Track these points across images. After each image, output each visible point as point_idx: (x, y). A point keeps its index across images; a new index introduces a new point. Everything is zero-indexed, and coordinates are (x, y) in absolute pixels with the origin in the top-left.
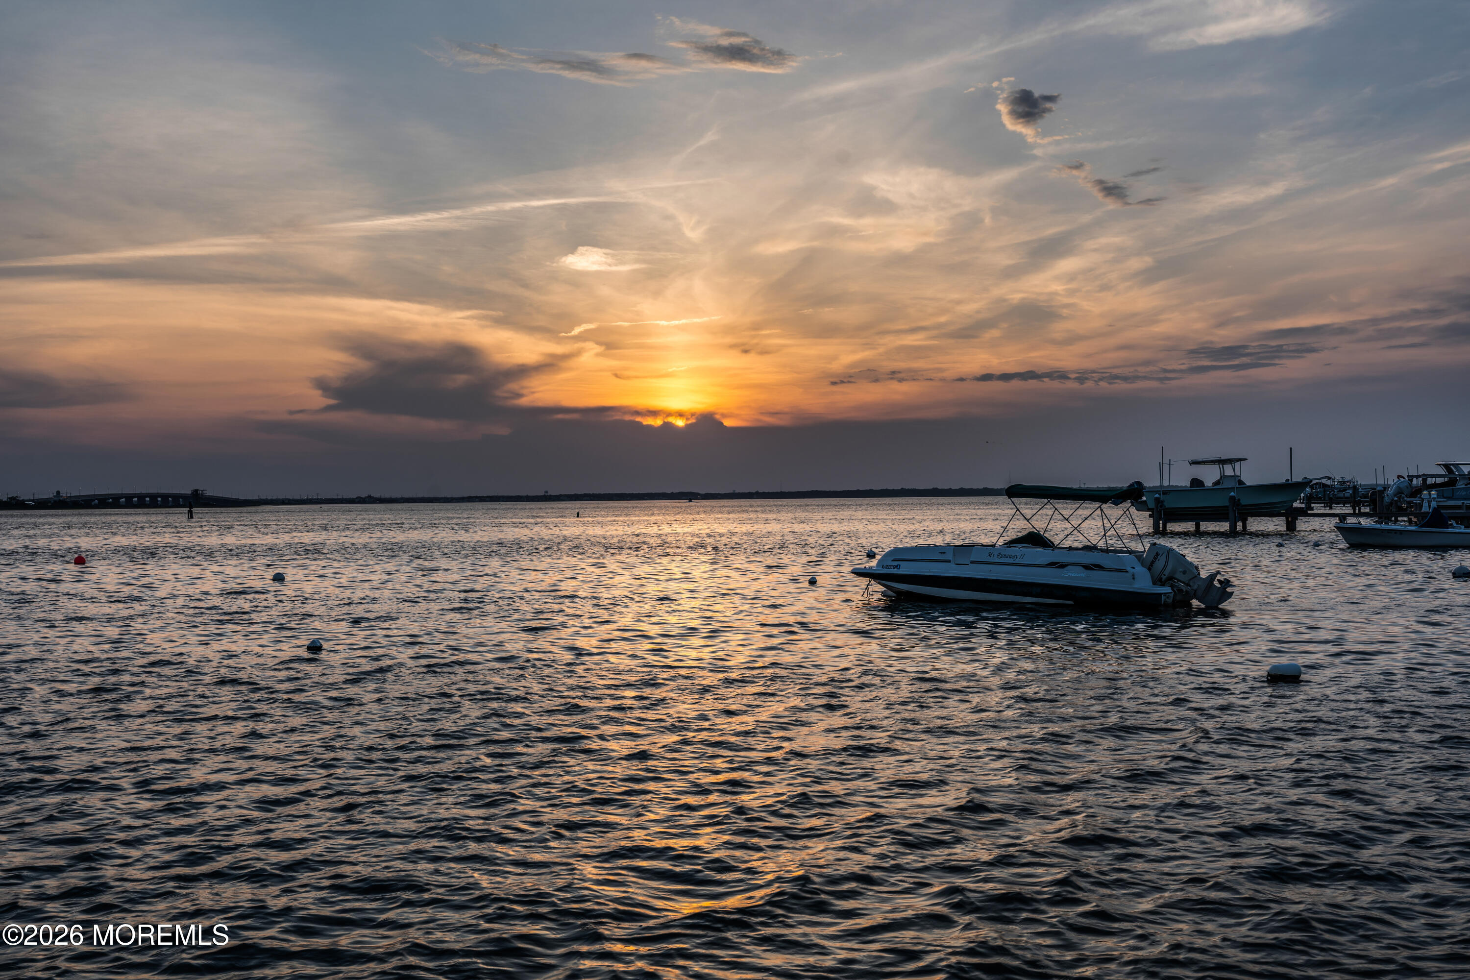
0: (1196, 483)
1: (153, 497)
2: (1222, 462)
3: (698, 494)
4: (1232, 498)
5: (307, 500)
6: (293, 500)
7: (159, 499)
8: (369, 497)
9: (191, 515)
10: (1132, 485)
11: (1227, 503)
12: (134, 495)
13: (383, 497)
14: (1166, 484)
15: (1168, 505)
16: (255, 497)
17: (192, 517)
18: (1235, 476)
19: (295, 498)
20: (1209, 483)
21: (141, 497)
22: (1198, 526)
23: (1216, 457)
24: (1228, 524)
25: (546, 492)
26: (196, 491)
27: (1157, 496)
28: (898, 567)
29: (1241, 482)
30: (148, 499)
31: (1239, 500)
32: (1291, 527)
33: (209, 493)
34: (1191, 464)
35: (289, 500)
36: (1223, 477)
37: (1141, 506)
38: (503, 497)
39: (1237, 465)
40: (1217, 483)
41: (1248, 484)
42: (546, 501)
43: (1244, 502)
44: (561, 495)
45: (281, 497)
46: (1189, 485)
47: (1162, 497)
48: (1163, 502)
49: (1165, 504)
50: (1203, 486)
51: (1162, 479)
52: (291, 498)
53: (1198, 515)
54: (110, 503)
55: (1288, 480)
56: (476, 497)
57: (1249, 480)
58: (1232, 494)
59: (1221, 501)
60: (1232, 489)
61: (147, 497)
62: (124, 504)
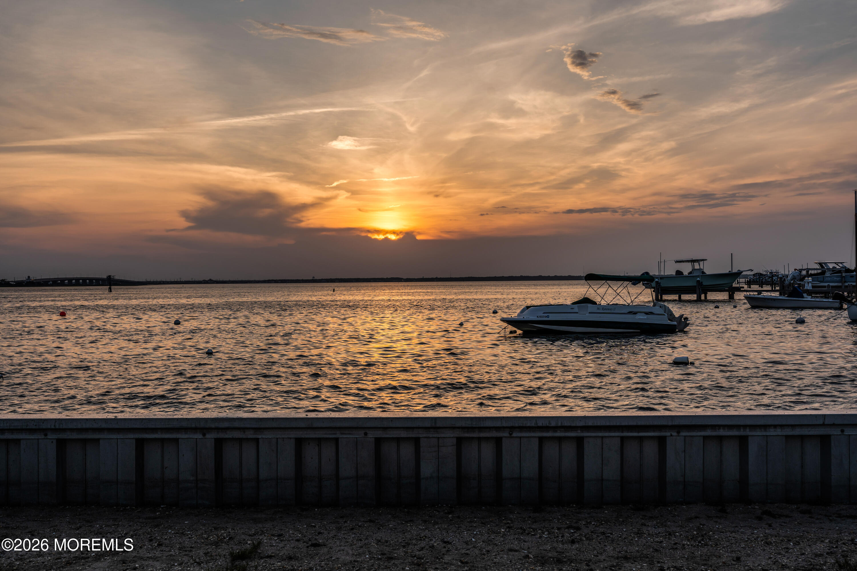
0: (679, 273)
1: (84, 280)
2: (693, 261)
3: (402, 279)
4: (698, 281)
5: (174, 281)
6: (166, 282)
7: (88, 281)
8: (210, 280)
9: (110, 290)
10: (643, 274)
11: (695, 284)
12: (73, 279)
14: (663, 274)
15: (663, 285)
16: (144, 280)
17: (111, 291)
18: (700, 269)
19: (167, 280)
20: (686, 273)
21: (77, 280)
22: (680, 297)
23: (689, 258)
24: (695, 295)
25: (314, 277)
26: (110, 276)
27: (657, 280)
28: (548, 317)
29: (703, 272)
30: (81, 281)
31: (702, 282)
32: (731, 297)
33: (117, 278)
34: (676, 262)
35: (163, 282)
36: (694, 270)
37: (648, 286)
39: (701, 263)
40: (690, 273)
41: (707, 273)
42: (314, 282)
43: (705, 283)
44: (322, 279)
45: (159, 280)
46: (674, 274)
47: (660, 281)
48: (660, 283)
49: (661, 284)
50: (683, 275)
51: (659, 271)
53: (680, 291)
54: (59, 283)
55: (730, 271)
56: (273, 280)
57: (708, 272)
58: (698, 279)
59: (691, 283)
60: (698, 276)
61: (81, 279)
62: (67, 284)
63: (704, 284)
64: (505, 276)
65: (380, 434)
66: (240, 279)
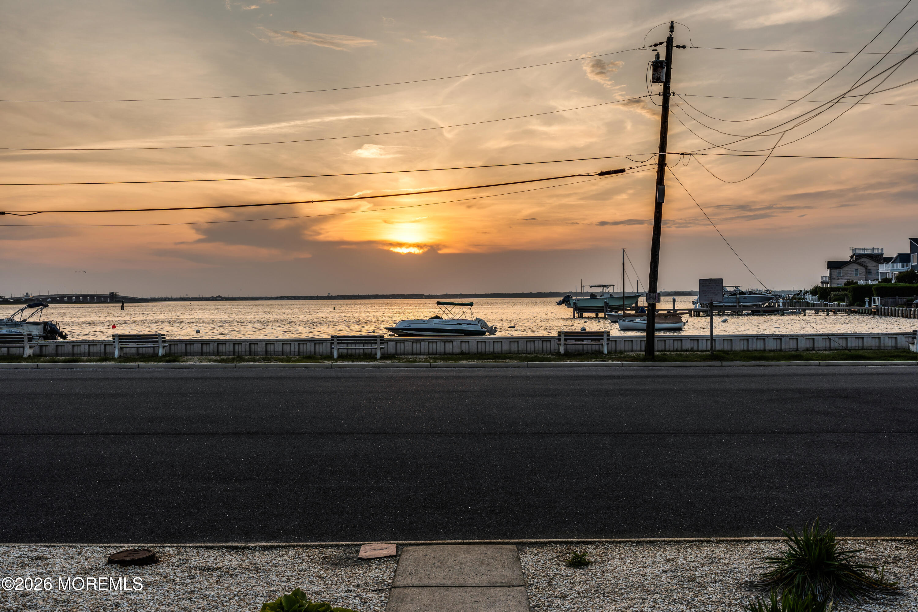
0: (593, 295)
1: (85, 296)
2: (603, 286)
3: (424, 295)
4: (605, 302)
5: (180, 298)
6: (172, 298)
7: (88, 298)
8: (219, 296)
11: (603, 305)
12: (73, 296)
13: (227, 296)
15: (579, 305)
16: (148, 297)
18: (608, 293)
20: (598, 296)
21: (78, 297)
23: (601, 284)
25: (329, 294)
26: (112, 293)
27: (574, 301)
28: (410, 326)
29: (610, 295)
30: (81, 298)
31: (608, 303)
33: (120, 294)
34: (590, 287)
35: (169, 298)
36: (604, 293)
37: (569, 306)
38: (302, 297)
39: (608, 288)
40: (602, 295)
41: (613, 296)
42: (329, 299)
44: (338, 296)
45: (164, 297)
46: (590, 296)
47: (577, 302)
50: (596, 297)
52: (170, 297)
53: (595, 310)
54: (58, 300)
56: (285, 297)
60: (606, 298)
61: (81, 296)
62: (66, 301)
63: (610, 304)
64: (533, 292)
65: (250, 342)
66: (250, 296)
